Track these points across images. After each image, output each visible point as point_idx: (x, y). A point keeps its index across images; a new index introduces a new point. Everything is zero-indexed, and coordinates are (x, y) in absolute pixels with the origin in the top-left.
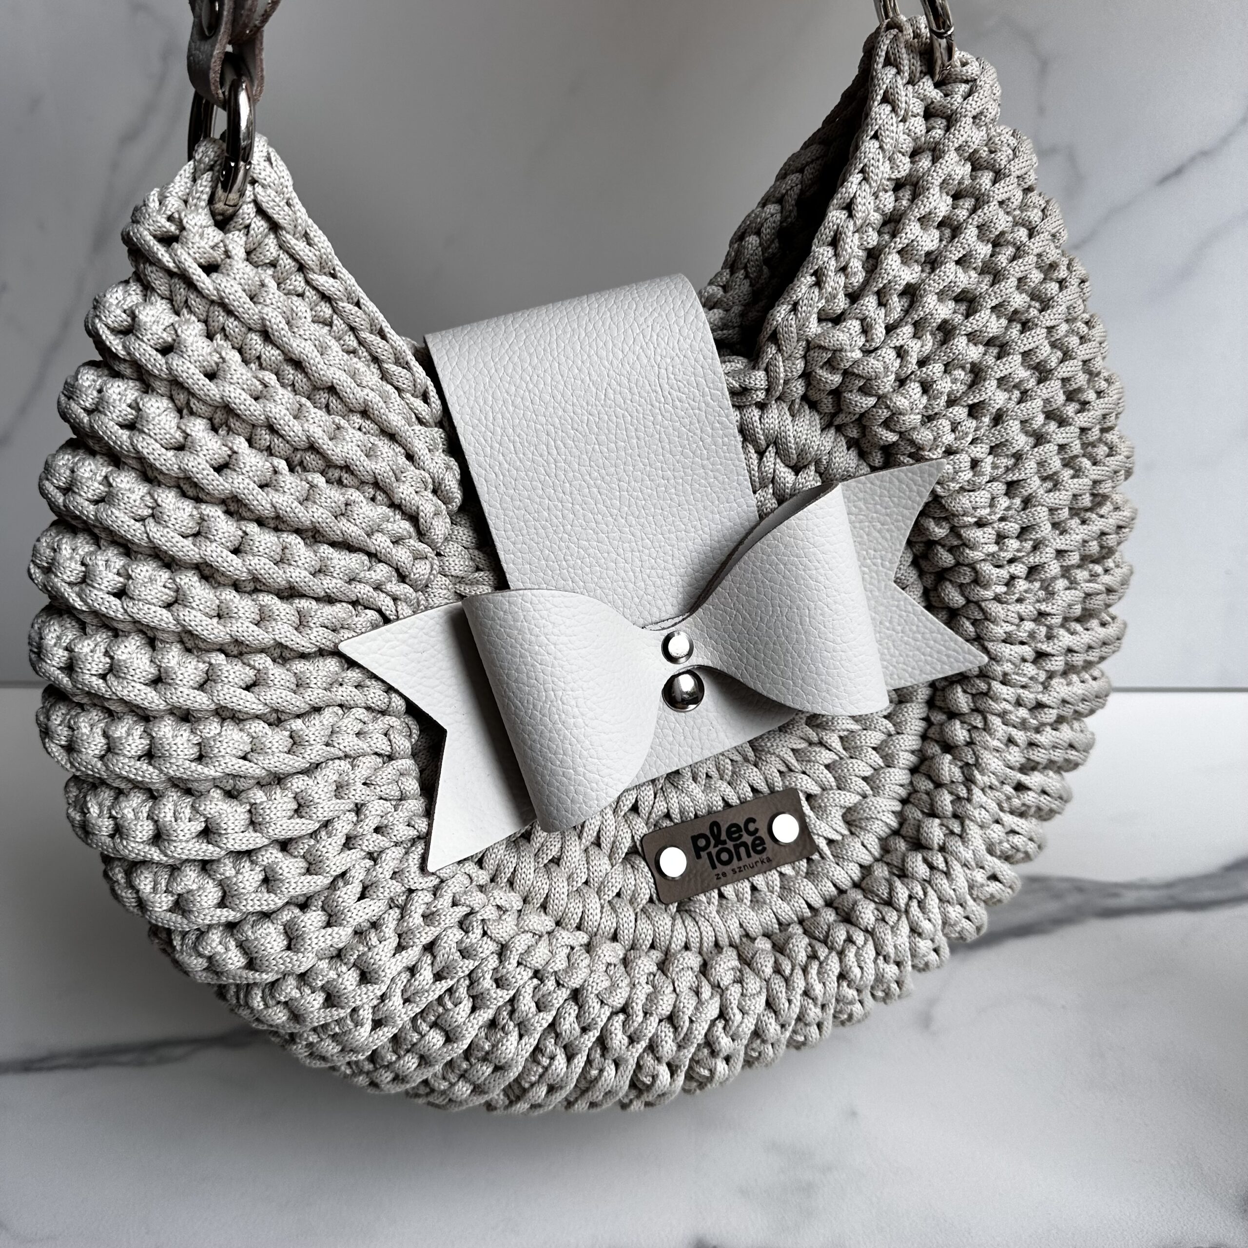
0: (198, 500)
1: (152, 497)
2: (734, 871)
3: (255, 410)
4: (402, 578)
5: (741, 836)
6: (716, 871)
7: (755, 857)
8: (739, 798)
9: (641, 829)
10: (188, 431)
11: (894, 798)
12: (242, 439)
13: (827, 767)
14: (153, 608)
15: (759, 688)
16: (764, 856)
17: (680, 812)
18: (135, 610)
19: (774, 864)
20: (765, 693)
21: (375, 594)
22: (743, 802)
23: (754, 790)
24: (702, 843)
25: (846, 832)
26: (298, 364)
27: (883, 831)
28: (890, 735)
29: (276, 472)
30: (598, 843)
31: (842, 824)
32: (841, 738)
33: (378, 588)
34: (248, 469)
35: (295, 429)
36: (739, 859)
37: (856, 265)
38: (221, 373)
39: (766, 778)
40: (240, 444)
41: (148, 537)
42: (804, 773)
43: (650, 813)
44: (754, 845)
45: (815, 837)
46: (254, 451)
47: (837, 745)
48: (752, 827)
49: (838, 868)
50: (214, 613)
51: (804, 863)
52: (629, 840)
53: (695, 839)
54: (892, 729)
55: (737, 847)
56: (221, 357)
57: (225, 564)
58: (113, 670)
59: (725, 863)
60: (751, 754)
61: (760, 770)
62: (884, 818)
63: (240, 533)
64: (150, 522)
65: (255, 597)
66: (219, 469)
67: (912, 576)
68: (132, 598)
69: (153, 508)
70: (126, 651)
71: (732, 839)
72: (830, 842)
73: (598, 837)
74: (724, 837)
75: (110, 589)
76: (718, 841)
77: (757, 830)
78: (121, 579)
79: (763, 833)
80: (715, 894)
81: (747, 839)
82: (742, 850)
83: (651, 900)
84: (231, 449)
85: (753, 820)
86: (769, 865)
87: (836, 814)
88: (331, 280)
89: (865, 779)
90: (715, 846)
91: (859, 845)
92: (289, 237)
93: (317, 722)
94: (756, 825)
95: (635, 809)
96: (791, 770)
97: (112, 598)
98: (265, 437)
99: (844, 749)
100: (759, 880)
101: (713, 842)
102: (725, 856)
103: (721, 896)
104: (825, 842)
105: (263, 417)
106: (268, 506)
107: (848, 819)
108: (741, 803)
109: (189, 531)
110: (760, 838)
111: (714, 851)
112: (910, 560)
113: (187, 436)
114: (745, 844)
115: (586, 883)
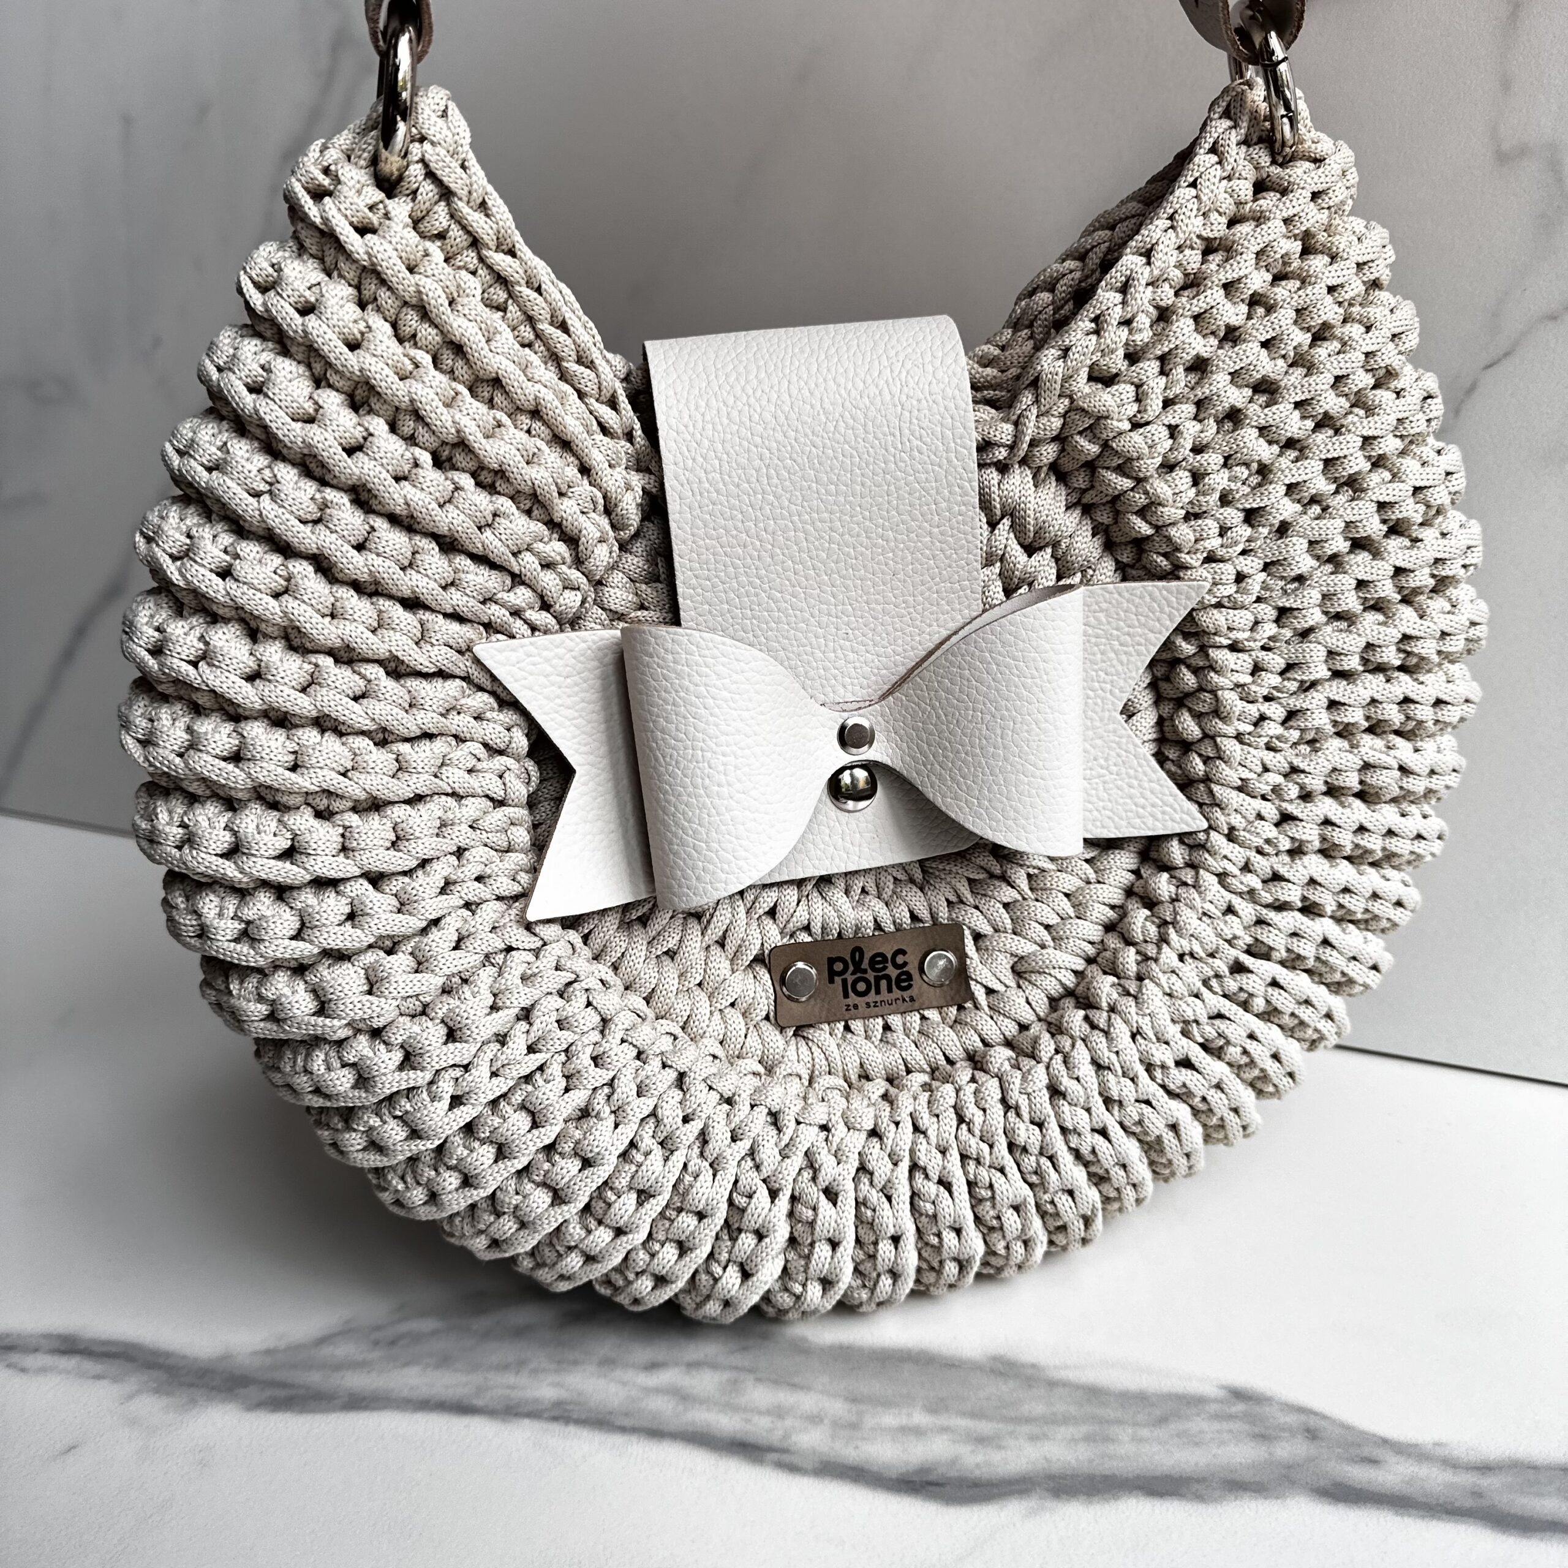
0: (323, 483)
1: (272, 470)
2: (868, 1005)
3: (398, 390)
4: (545, 606)
5: (885, 968)
6: (849, 1001)
7: (897, 993)
8: (894, 922)
9: (774, 937)
10: (321, 402)
11: (1078, 955)
12: (382, 421)
13: (1006, 906)
14: (259, 595)
15: (939, 801)
16: (906, 994)
17: (823, 928)
18: (238, 594)
19: (916, 1005)
20: (944, 809)
21: (511, 620)
22: (899, 928)
23: (914, 917)
24: (838, 967)
25: (1013, 984)
26: (458, 349)
27: (1055, 989)
28: (1089, 883)
29: (416, 465)
30: (721, 943)
31: (1009, 974)
32: (1029, 876)
33: (516, 613)
34: (382, 454)
35: (444, 419)
36: (878, 992)
37: (1143, 321)
38: (365, 343)
39: (930, 905)
40: (378, 425)
41: (261, 515)
42: (977, 908)
43: (788, 922)
44: (899, 980)
45: (972, 983)
46: (395, 437)
47: (1024, 884)
48: (900, 959)
49: (991, 1022)
50: (327, 611)
51: (953, 1010)
52: (758, 947)
53: (831, 961)
54: (1092, 876)
55: (878, 979)
56: (368, 327)
57: (344, 560)
58: (205, 656)
59: (860, 994)
60: (918, 875)
61: (925, 894)
62: (1059, 976)
63: (367, 527)
64: (266, 498)
65: (374, 599)
66: (350, 451)
67: (1145, 700)
68: (236, 580)
69: (271, 484)
70: (224, 637)
71: (874, 970)
72: (990, 991)
73: (724, 937)
74: (865, 965)
75: (213, 566)
76: (858, 969)
77: (905, 964)
78: (228, 558)
79: (912, 968)
80: (840, 1026)
81: (893, 972)
82: (884, 984)
83: (767, 1018)
84: (367, 430)
85: (903, 952)
86: (912, 1005)
87: (1004, 964)
88: (509, 258)
89: (1047, 927)
90: (853, 973)
91: (1023, 1001)
92: (460, 204)
93: (427, 749)
94: (907, 958)
95: (772, 913)
96: (962, 902)
97: (214, 577)
98: (408, 425)
99: (1031, 889)
100: (895, 1020)
101: (851, 968)
102: (861, 987)
103: (847, 1028)
104: (983, 990)
105: (407, 399)
106: (401, 501)
107: (1019, 968)
108: (897, 930)
109: (309, 517)
110: (908, 974)
111: (850, 979)
112: (1148, 681)
113: (318, 407)
114: (888, 978)
115: (700, 985)
